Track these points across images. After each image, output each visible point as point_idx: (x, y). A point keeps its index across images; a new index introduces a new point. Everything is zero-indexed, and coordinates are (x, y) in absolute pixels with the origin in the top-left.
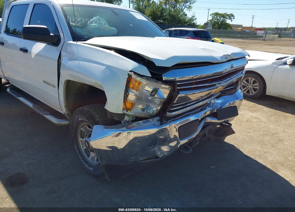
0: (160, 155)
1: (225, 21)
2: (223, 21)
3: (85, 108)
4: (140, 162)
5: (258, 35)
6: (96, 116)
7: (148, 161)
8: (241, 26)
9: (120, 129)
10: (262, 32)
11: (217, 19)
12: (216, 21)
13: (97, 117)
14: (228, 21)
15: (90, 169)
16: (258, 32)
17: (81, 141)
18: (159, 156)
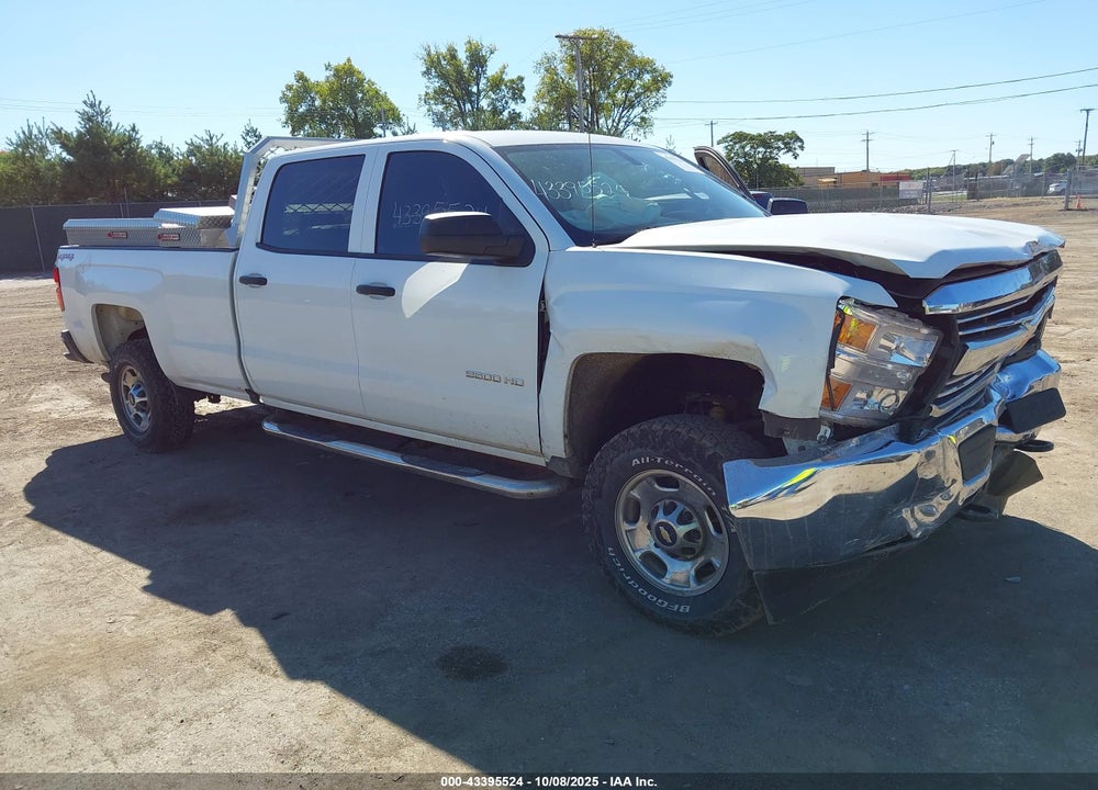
0: (916, 531)
1: (773, 158)
2: (765, 159)
3: (656, 425)
4: (869, 554)
5: (908, 196)
6: (704, 441)
7: (889, 550)
8: (829, 171)
9: (813, 462)
10: (919, 185)
11: (746, 154)
12: (742, 160)
13: (709, 445)
14: (785, 159)
15: (679, 609)
16: (903, 185)
17: (626, 531)
18: (912, 534)
